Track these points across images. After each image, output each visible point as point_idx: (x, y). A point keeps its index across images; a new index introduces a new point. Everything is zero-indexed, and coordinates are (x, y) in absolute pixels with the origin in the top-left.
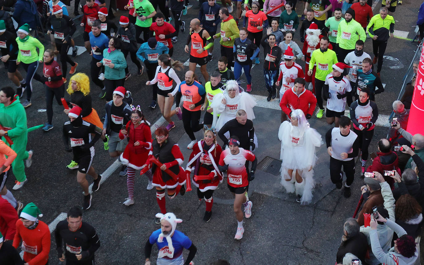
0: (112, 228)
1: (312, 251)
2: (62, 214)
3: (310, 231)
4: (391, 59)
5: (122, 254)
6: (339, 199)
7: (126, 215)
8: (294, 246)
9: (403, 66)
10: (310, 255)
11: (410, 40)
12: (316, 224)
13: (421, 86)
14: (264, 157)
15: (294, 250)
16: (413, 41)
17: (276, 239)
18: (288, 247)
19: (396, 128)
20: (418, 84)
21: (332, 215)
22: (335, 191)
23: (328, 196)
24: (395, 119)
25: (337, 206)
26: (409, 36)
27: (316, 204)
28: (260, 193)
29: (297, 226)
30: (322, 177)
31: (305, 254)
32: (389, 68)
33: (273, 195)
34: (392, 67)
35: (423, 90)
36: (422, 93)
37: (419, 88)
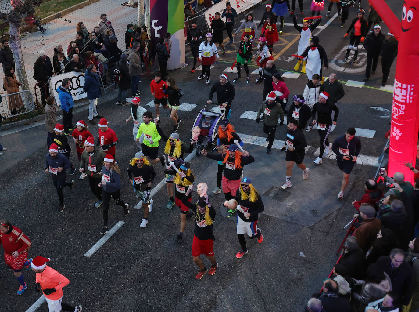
0: (156, 234)
1: (309, 262)
2: (120, 222)
3: (308, 246)
4: (382, 109)
5: (163, 253)
6: (333, 223)
7: (165, 225)
8: (295, 257)
10: (308, 265)
12: (313, 241)
13: (396, 132)
14: (271, 187)
15: (294, 260)
17: (280, 251)
18: (290, 258)
20: (393, 131)
21: (327, 235)
22: (329, 216)
23: (323, 220)
25: (331, 228)
27: (314, 225)
28: (268, 214)
29: (297, 242)
30: (319, 205)
31: (303, 264)
32: (380, 118)
33: (278, 217)
35: (398, 135)
36: (397, 138)
37: (394, 134)
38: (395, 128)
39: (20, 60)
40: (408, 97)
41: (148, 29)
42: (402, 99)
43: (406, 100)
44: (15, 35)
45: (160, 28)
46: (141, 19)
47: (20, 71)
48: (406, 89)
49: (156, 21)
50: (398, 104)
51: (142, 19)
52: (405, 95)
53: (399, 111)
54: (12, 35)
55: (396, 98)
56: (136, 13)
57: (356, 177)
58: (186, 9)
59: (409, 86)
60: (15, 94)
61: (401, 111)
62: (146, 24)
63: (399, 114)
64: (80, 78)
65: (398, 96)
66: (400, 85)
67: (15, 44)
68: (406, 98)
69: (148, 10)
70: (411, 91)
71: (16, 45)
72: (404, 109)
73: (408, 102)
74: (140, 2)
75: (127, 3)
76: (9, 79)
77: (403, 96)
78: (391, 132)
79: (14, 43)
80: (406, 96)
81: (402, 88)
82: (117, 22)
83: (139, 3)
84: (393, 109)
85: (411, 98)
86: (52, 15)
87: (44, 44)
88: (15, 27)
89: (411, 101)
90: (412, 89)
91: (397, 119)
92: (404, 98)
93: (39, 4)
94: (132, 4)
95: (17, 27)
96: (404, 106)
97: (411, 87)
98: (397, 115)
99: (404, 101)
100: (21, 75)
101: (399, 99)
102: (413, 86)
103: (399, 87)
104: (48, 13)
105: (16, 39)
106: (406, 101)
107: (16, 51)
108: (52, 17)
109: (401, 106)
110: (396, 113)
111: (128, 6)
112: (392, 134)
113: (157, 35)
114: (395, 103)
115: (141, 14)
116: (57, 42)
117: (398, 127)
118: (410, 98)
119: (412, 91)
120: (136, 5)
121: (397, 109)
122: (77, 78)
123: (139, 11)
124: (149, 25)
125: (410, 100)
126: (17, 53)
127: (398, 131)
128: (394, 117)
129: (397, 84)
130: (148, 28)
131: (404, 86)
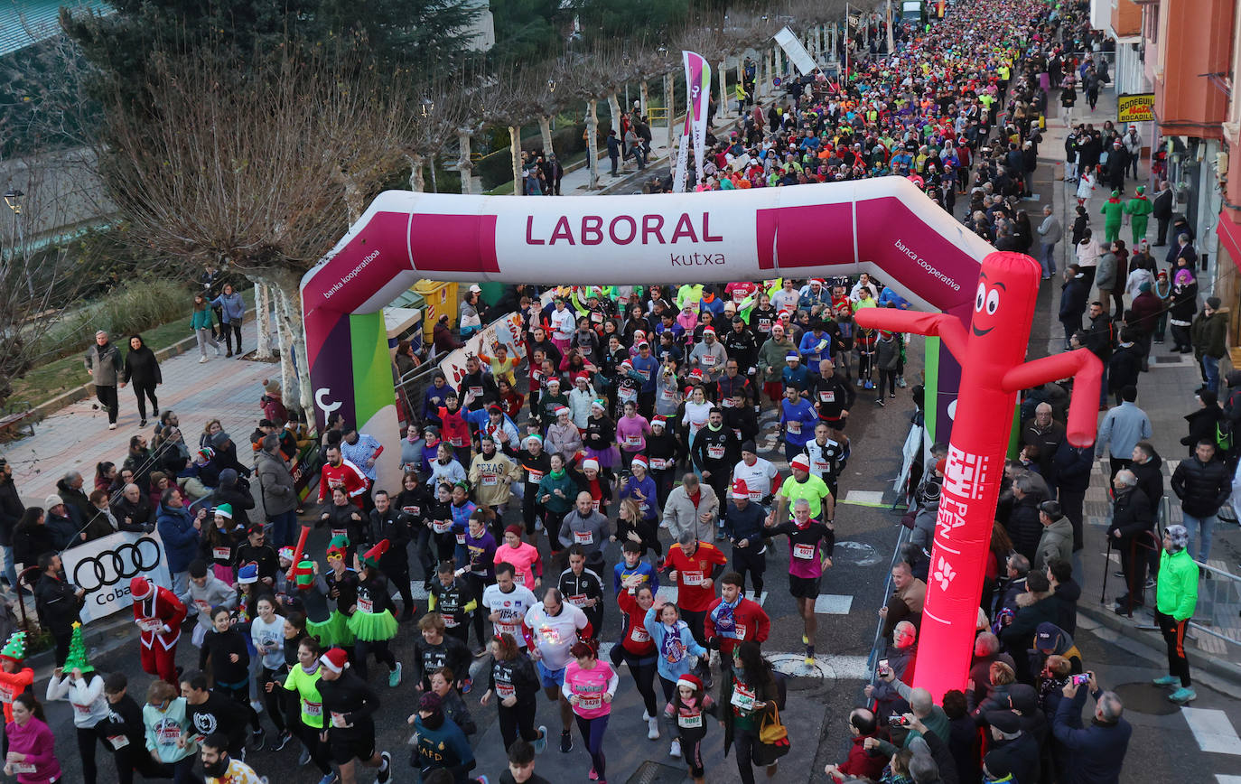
4: (857, 546)
9: (880, 559)
11: (888, 506)
13: (942, 572)
14: (641, 763)
16: (894, 509)
19: (887, 679)
20: (936, 569)
24: (884, 663)
26: (884, 500)
32: (856, 565)
34: (860, 563)
35: (948, 578)
36: (945, 586)
37: (938, 576)
38: (942, 560)
40: (975, 485)
41: (309, 412)
42: (964, 490)
43: (970, 491)
45: (336, 406)
46: (289, 389)
48: (974, 466)
49: (326, 391)
50: (952, 502)
51: (294, 388)
52: (970, 479)
53: (954, 518)
55: (950, 487)
56: (278, 374)
57: (829, 709)
58: (400, 357)
59: (980, 458)
61: (958, 518)
62: (304, 400)
63: (954, 526)
64: (143, 547)
65: (954, 482)
66: (961, 455)
68: (972, 487)
69: (303, 365)
70: (982, 472)
72: (963, 514)
73: (974, 497)
74: (285, 350)
75: (254, 352)
77: (965, 482)
78: (931, 569)
80: (971, 483)
81: (964, 464)
82: (232, 399)
83: (282, 353)
84: (941, 516)
85: (982, 488)
86: (62, 396)
87: (38, 471)
89: (980, 497)
90: (985, 468)
91: (947, 537)
92: (968, 487)
93: (22, 372)
94: (268, 354)
96: (965, 506)
97: (983, 463)
98: (948, 529)
99: (966, 495)
101: (956, 489)
102: (986, 459)
103: (958, 461)
104: (52, 392)
106: (971, 496)
108: (61, 401)
109: (960, 505)
110: (948, 524)
111: (256, 360)
112: (933, 577)
114: (948, 500)
115: (289, 376)
116: (78, 461)
117: (949, 558)
118: (978, 488)
119: (984, 472)
120: (276, 356)
121: (951, 514)
122: (135, 548)
123: (283, 370)
124: (311, 402)
125: (978, 492)
127: (948, 567)
128: (942, 533)
129: (955, 455)
130: (307, 408)
131: (971, 458)
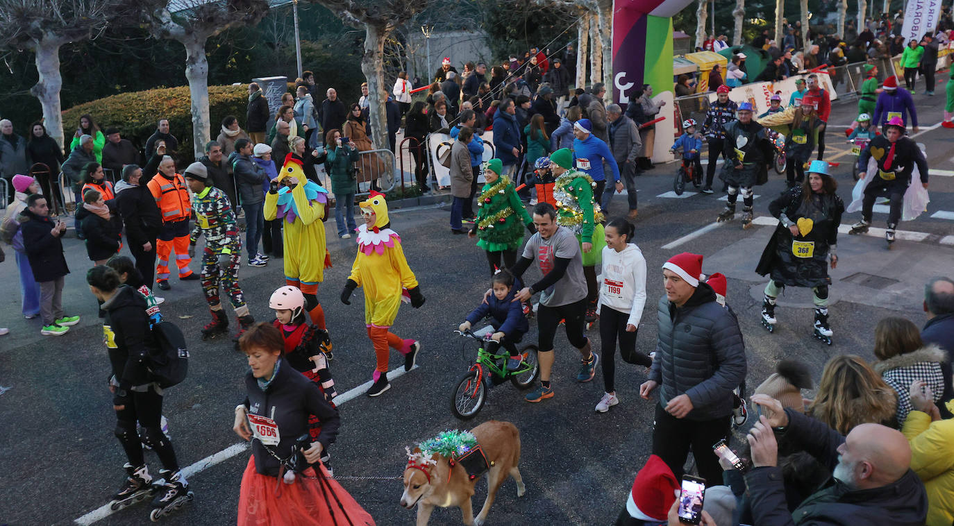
39: (379, 97)
44: (375, 49)
47: (377, 117)
54: (368, 50)
60: (364, 154)
67: (373, 65)
71: (375, 66)
76: (354, 126)
79: (371, 62)
88: (375, 34)
95: (378, 35)
100: (379, 124)
105: (376, 56)
107: (373, 80)
113: (624, 100)
126: (375, 84)
